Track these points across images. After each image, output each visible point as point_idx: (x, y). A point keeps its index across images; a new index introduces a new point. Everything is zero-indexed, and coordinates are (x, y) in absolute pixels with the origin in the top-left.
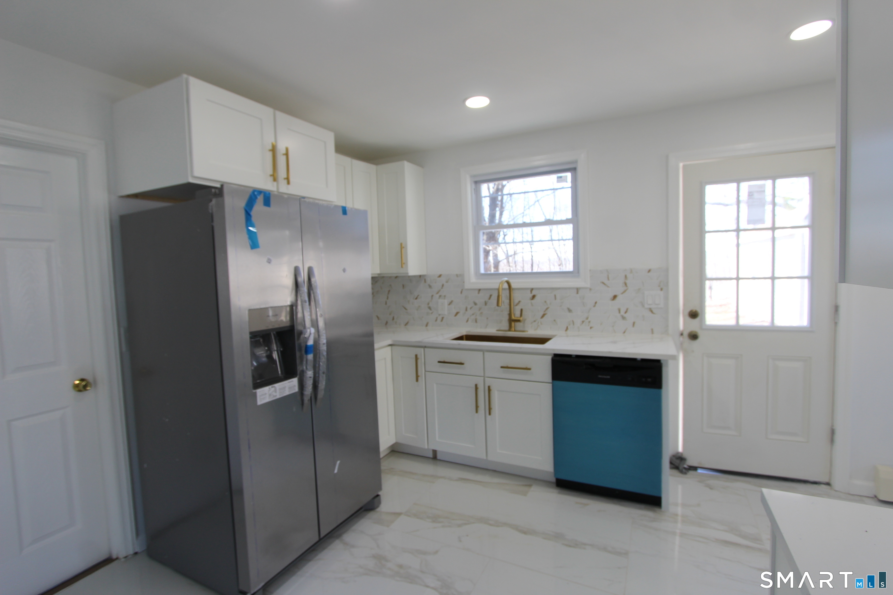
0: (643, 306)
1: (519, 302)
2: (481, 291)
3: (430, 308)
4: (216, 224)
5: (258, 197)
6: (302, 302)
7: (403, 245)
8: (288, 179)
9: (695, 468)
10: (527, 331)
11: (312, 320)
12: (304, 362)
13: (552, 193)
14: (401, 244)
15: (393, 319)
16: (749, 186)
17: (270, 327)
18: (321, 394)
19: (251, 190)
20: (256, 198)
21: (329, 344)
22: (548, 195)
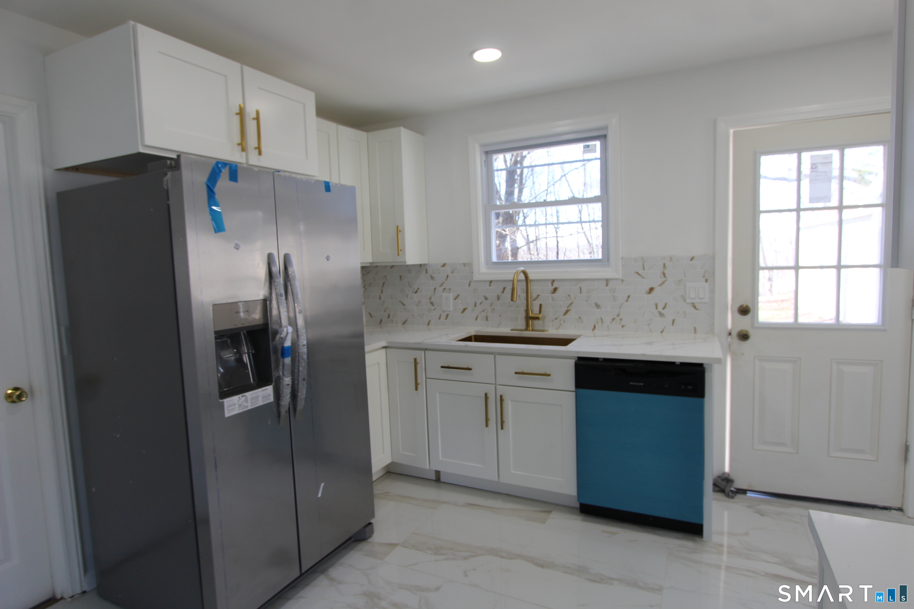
0: (685, 301)
1: (538, 296)
2: (492, 283)
3: (432, 303)
4: (172, 202)
5: (223, 170)
6: (277, 295)
7: (400, 229)
8: (259, 149)
9: (744, 492)
10: (548, 331)
11: (289, 318)
12: (281, 367)
13: (582, 166)
14: (397, 227)
15: (389, 317)
16: (812, 157)
17: (239, 326)
18: (301, 404)
19: (214, 162)
20: (220, 171)
21: (310, 346)
22: (577, 169)
